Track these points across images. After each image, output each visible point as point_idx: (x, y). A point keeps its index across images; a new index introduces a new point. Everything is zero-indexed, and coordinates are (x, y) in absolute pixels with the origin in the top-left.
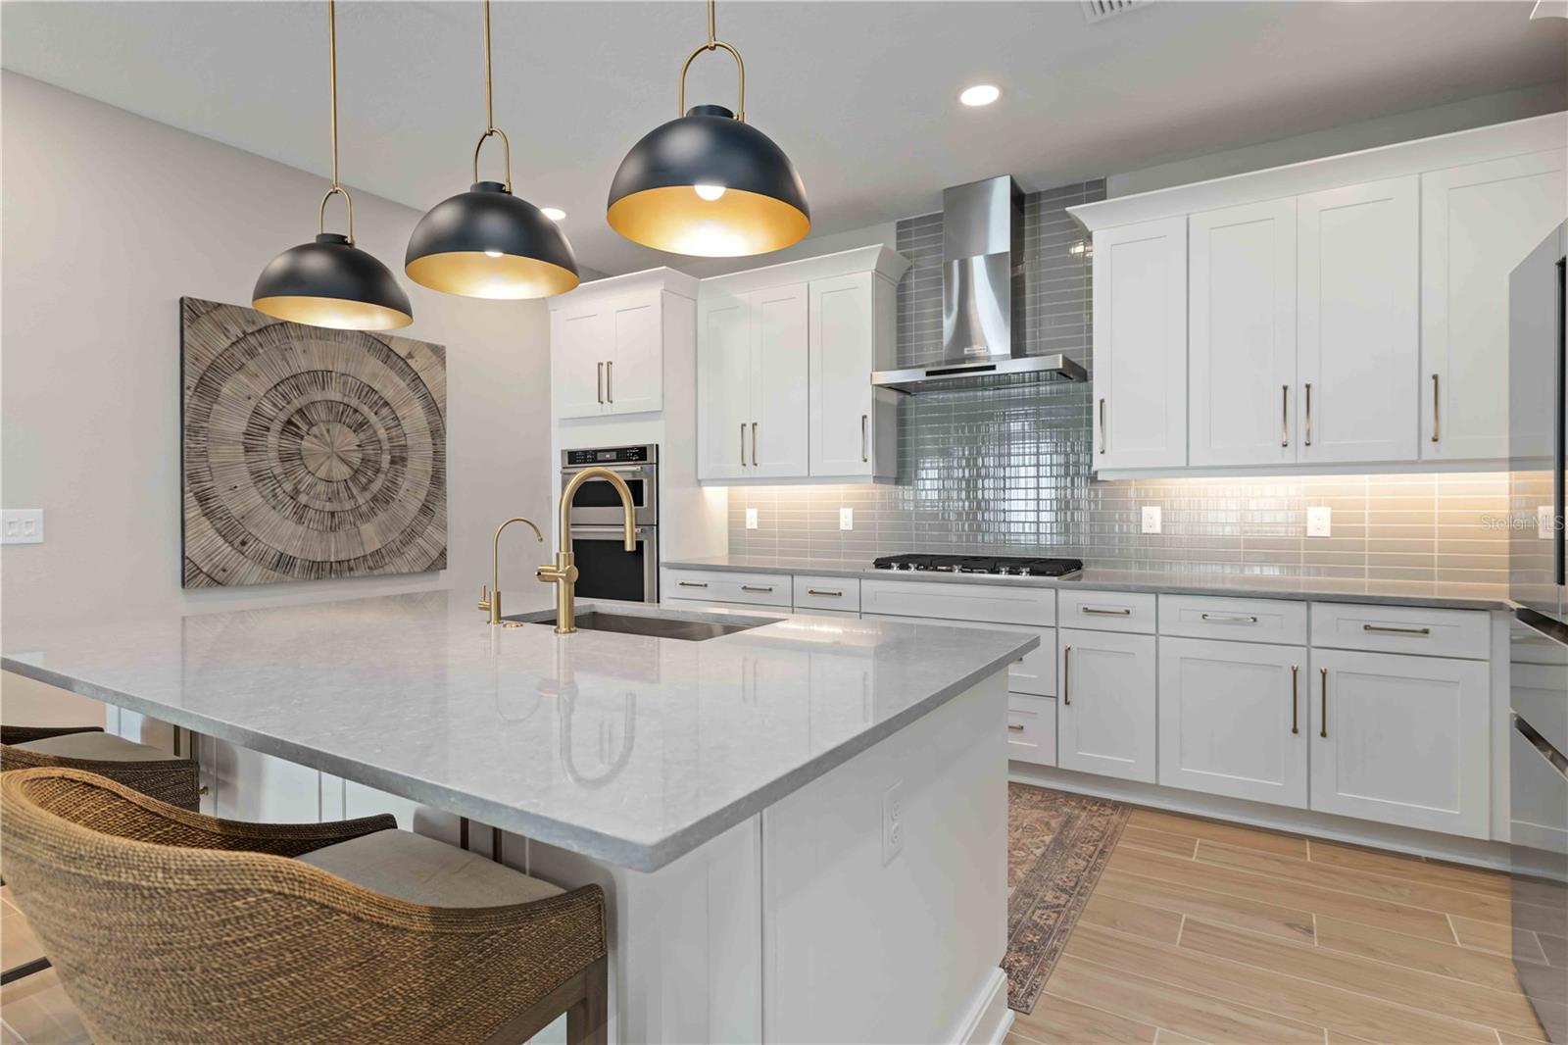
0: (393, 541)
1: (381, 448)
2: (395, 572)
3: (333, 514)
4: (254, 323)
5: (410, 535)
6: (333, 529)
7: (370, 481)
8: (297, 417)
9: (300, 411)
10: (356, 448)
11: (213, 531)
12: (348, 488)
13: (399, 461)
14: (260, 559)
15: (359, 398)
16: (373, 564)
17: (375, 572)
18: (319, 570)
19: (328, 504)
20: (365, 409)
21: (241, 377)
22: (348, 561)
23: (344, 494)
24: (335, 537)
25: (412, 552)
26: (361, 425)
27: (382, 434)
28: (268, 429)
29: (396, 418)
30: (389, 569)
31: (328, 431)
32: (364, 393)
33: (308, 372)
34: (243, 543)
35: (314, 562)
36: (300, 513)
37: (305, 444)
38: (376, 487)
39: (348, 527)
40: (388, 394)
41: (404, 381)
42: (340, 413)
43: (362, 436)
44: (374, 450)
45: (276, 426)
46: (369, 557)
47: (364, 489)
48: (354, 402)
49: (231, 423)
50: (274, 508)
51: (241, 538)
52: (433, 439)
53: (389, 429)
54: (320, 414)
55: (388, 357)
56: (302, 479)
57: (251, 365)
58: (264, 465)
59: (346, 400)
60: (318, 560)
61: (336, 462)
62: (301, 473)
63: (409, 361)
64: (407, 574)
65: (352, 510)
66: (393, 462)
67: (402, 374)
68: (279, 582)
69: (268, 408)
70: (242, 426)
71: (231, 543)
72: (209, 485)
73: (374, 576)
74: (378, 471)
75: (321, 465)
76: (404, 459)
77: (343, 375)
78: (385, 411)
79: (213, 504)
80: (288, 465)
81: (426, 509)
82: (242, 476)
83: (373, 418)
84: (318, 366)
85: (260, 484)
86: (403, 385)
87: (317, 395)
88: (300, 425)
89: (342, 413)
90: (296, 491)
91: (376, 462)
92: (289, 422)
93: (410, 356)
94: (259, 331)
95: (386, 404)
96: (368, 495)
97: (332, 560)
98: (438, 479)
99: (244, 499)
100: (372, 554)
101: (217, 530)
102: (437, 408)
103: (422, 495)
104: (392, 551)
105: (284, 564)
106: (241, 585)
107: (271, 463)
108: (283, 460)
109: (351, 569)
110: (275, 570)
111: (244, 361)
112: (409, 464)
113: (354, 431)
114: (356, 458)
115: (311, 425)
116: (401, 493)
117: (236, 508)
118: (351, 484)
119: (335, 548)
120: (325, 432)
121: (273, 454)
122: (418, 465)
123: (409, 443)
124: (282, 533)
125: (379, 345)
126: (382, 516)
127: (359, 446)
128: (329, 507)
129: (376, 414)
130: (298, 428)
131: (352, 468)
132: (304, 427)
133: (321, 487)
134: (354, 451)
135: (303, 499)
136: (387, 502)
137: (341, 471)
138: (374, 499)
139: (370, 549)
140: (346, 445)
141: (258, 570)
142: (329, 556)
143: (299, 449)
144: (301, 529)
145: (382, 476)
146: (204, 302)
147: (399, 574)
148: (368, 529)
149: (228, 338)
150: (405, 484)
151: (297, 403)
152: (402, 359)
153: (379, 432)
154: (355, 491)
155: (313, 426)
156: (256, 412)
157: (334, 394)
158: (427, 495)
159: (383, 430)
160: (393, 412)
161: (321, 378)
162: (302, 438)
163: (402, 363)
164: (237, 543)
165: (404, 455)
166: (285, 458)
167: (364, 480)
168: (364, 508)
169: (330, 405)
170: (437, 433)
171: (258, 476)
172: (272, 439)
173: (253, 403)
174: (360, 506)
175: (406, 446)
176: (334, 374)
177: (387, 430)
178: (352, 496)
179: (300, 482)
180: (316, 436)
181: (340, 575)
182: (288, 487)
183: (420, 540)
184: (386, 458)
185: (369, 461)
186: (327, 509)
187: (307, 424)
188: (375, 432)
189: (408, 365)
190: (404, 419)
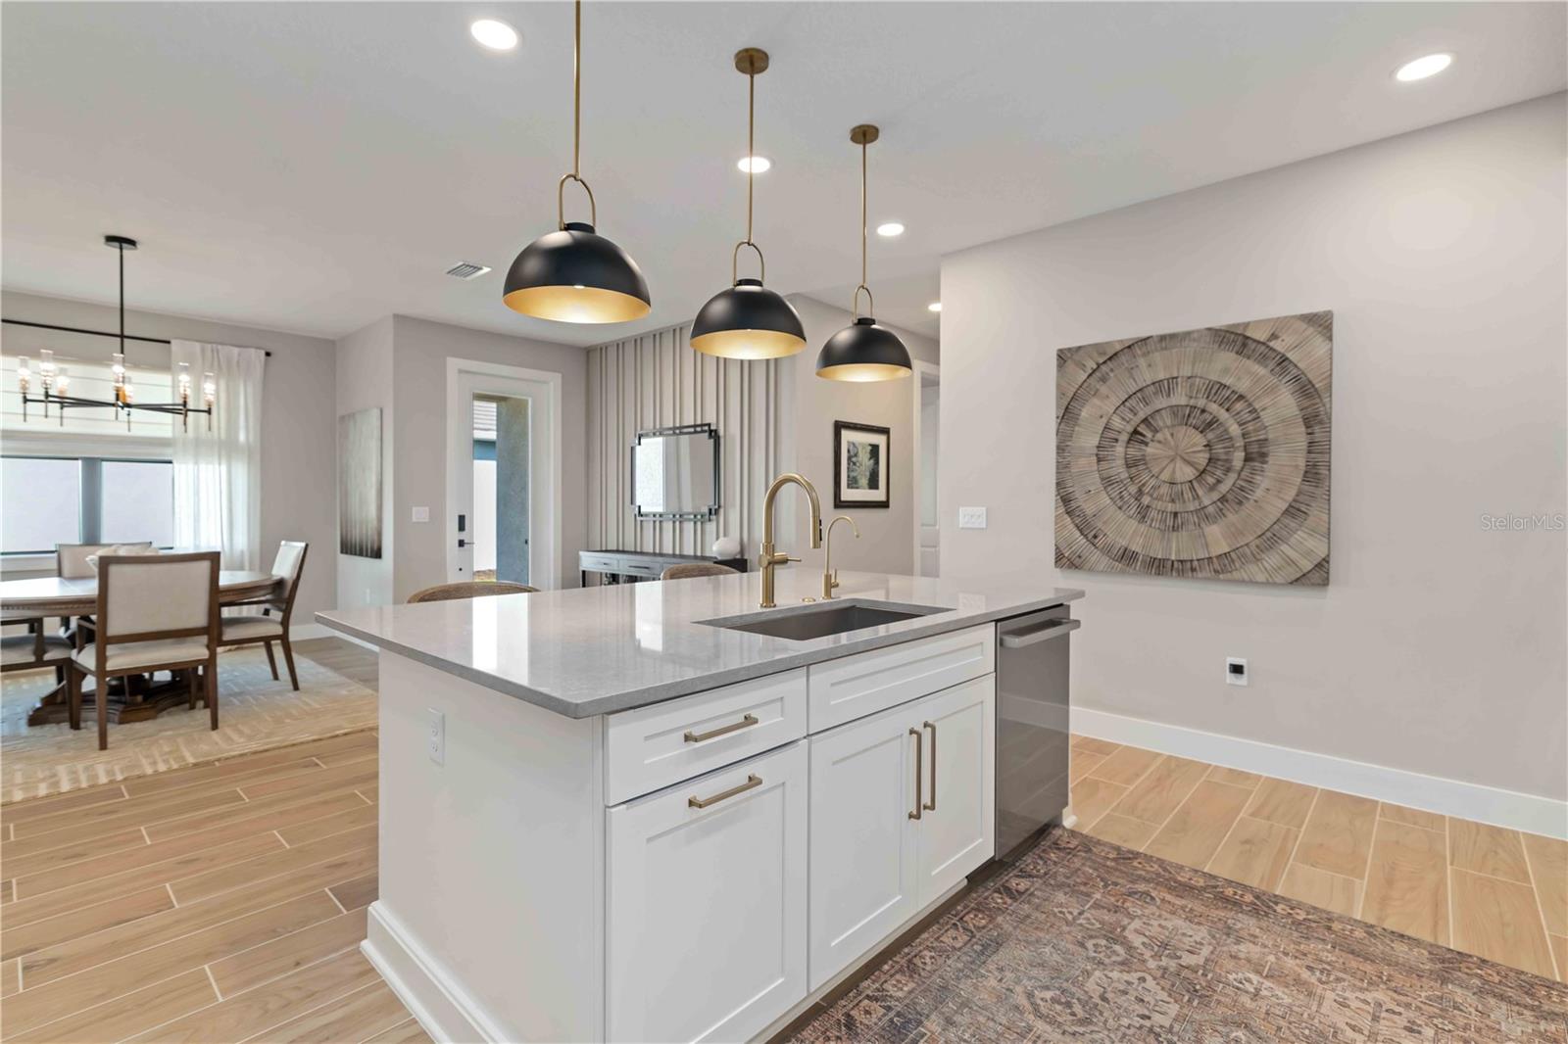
0: (1247, 545)
1: (1233, 446)
2: (1246, 577)
3: (1176, 514)
4: (1105, 354)
5: (1270, 539)
6: (1175, 529)
7: (1219, 482)
8: (1143, 426)
9: (1145, 421)
10: (1203, 448)
11: (1072, 526)
12: (1192, 488)
13: (1256, 455)
14: (1107, 551)
15: (1208, 397)
16: (1220, 568)
17: (1221, 576)
18: (1159, 567)
19: (1170, 504)
20: (1213, 407)
21: (1096, 401)
22: (1191, 561)
23: (1188, 495)
24: (1177, 537)
25: (1272, 560)
26: (1210, 424)
27: (1235, 430)
28: (1117, 440)
29: (1254, 411)
30: (1236, 575)
31: (1172, 435)
32: (1213, 391)
33: (1153, 384)
34: (1095, 537)
35: (1155, 559)
36: (1143, 514)
37: (1150, 450)
38: (1224, 488)
39: (1191, 527)
40: (1243, 386)
41: (1266, 367)
42: (1186, 416)
43: (1210, 435)
44: (1224, 448)
45: (1124, 437)
46: (1215, 559)
47: (1212, 488)
48: (1201, 403)
49: (1087, 439)
50: (1120, 508)
51: (1093, 533)
52: (1307, 427)
53: (1244, 424)
54: (1166, 419)
55: (1244, 345)
56: (1147, 481)
57: (1103, 389)
58: (1112, 472)
59: (1192, 402)
60: (1159, 557)
61: (1179, 463)
62: (1145, 477)
63: (1271, 344)
64: (1262, 583)
65: (1197, 511)
66: (1248, 459)
67: (1262, 359)
68: (1122, 572)
69: (1117, 423)
70: (1095, 441)
71: (1086, 536)
72: (1071, 490)
73: (1219, 580)
74: (1228, 470)
75: (1164, 469)
76: (1263, 456)
77: (1189, 378)
78: (1239, 406)
79: (1073, 505)
80: (1133, 470)
81: (1294, 511)
82: (1094, 482)
83: (1223, 415)
84: (1161, 376)
85: (1110, 488)
86: (1261, 371)
87: (1161, 402)
88: (1145, 433)
89: (1189, 415)
90: (1140, 491)
91: (1226, 460)
92: (1136, 432)
93: (1274, 336)
94: (1110, 359)
95: (1241, 397)
96: (1215, 496)
97: (1173, 558)
98: (1316, 474)
99: (1096, 501)
100: (1219, 557)
101: (1076, 525)
102: (1316, 390)
103: (1290, 494)
104: (1244, 555)
105: (1126, 558)
106: (1091, 570)
107: (1118, 468)
108: (1128, 466)
109: (1193, 570)
110: (1120, 562)
111: (1098, 387)
112: (1270, 459)
113: (1201, 432)
114: (1202, 459)
115: (1156, 431)
116: (1259, 493)
117: (1089, 509)
118: (1195, 484)
119: (1177, 547)
120: (1169, 437)
121: (1120, 462)
122: (1286, 459)
123: (1271, 436)
124: (1125, 531)
125: (1233, 336)
126: (1231, 517)
127: (1205, 446)
128: (1170, 507)
129: (1227, 410)
130: (1144, 436)
131: (1196, 469)
132: (1149, 435)
133: (1165, 489)
134: (1200, 451)
135: (1146, 500)
136: (1240, 503)
137: (1186, 473)
138: (1223, 499)
139: (1216, 551)
140: (1192, 446)
141: (1105, 560)
142: (1170, 554)
143: (1143, 455)
144: (1143, 528)
145: (1233, 476)
146: (1069, 349)
147: (1252, 583)
148: (1214, 531)
149: (1085, 371)
150: (1263, 482)
151: (1142, 415)
152: (1264, 344)
153: (1231, 430)
154: (1200, 492)
155: (1158, 432)
156: (1107, 428)
157: (1180, 398)
158: (1297, 495)
159: (1236, 426)
160: (1250, 405)
161: (1165, 386)
162: (1146, 444)
163: (1263, 348)
164: (1090, 536)
165: (1264, 450)
166: (1129, 464)
167: (1211, 480)
168: (1211, 509)
169: (1174, 410)
170: (1315, 419)
171: (1108, 482)
172: (1120, 449)
173: (1104, 420)
174: (1205, 507)
175: (1266, 440)
176: (1179, 380)
177: (1240, 425)
178: (1197, 497)
179: (1144, 485)
180: (1159, 442)
181: (1181, 573)
182: (1133, 489)
183: (1284, 547)
184: (1239, 455)
185: (1219, 460)
186: (1169, 510)
187: (1152, 431)
188: (1226, 430)
189: (1271, 349)
190: (1263, 410)
